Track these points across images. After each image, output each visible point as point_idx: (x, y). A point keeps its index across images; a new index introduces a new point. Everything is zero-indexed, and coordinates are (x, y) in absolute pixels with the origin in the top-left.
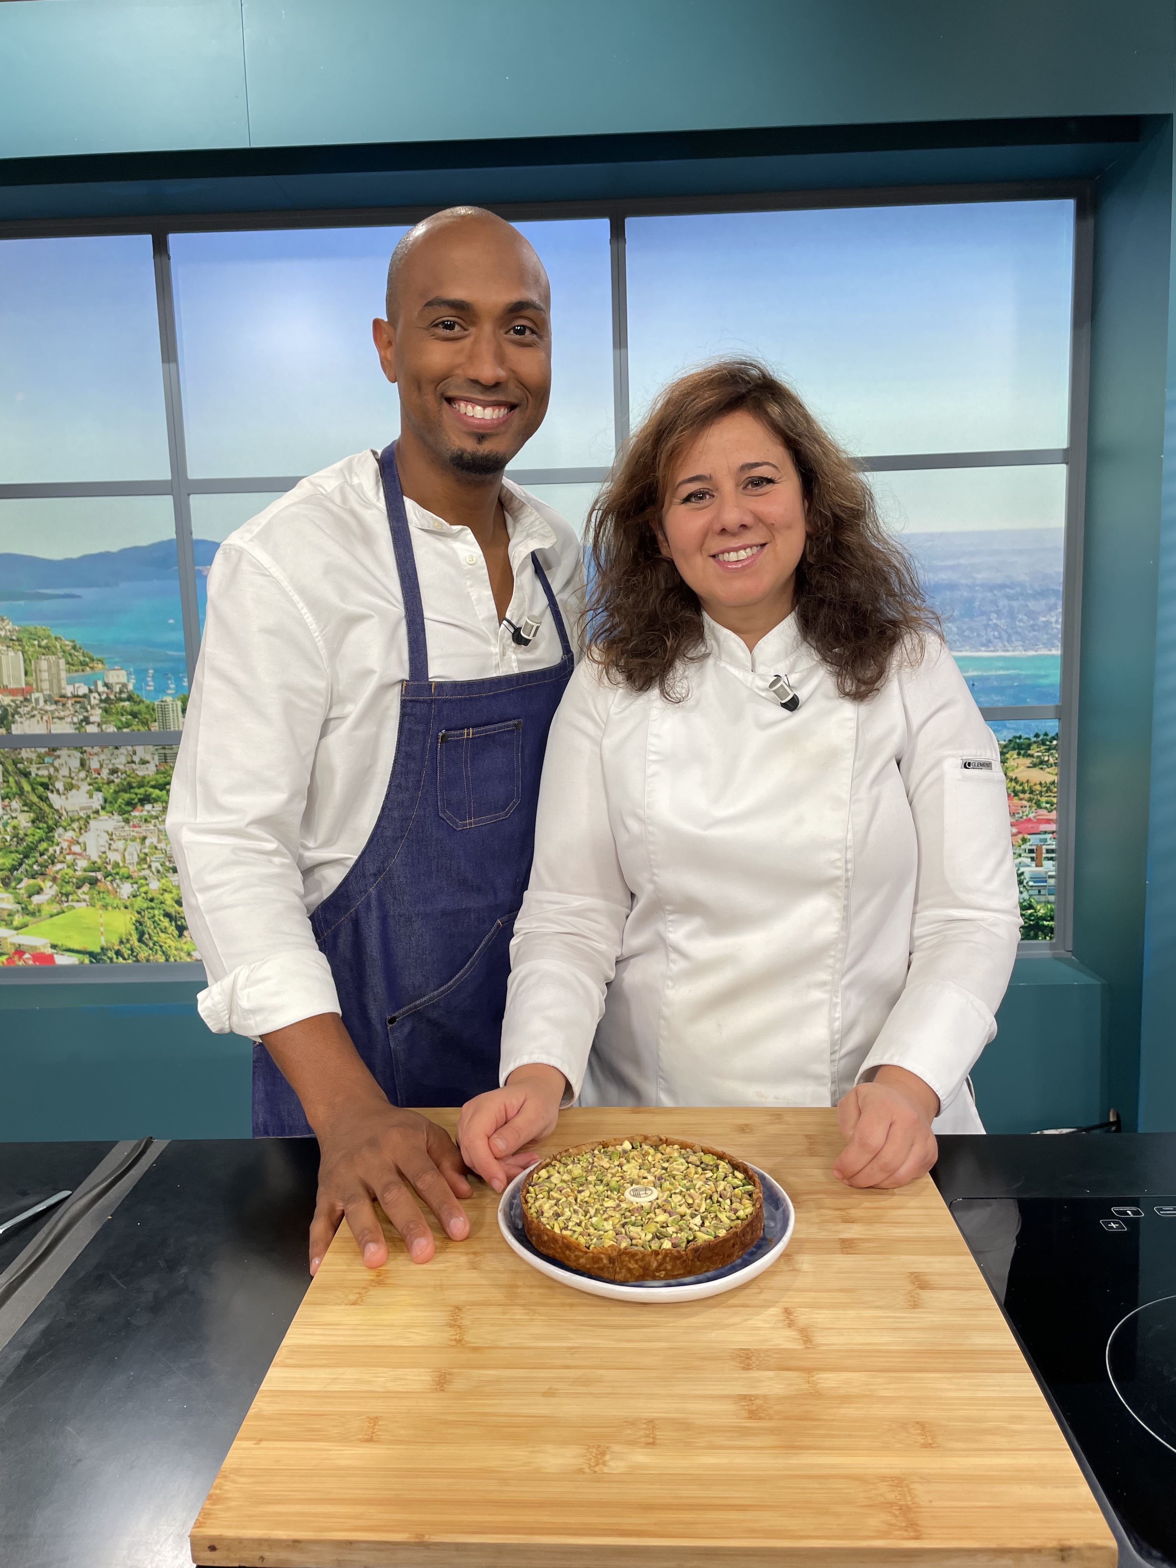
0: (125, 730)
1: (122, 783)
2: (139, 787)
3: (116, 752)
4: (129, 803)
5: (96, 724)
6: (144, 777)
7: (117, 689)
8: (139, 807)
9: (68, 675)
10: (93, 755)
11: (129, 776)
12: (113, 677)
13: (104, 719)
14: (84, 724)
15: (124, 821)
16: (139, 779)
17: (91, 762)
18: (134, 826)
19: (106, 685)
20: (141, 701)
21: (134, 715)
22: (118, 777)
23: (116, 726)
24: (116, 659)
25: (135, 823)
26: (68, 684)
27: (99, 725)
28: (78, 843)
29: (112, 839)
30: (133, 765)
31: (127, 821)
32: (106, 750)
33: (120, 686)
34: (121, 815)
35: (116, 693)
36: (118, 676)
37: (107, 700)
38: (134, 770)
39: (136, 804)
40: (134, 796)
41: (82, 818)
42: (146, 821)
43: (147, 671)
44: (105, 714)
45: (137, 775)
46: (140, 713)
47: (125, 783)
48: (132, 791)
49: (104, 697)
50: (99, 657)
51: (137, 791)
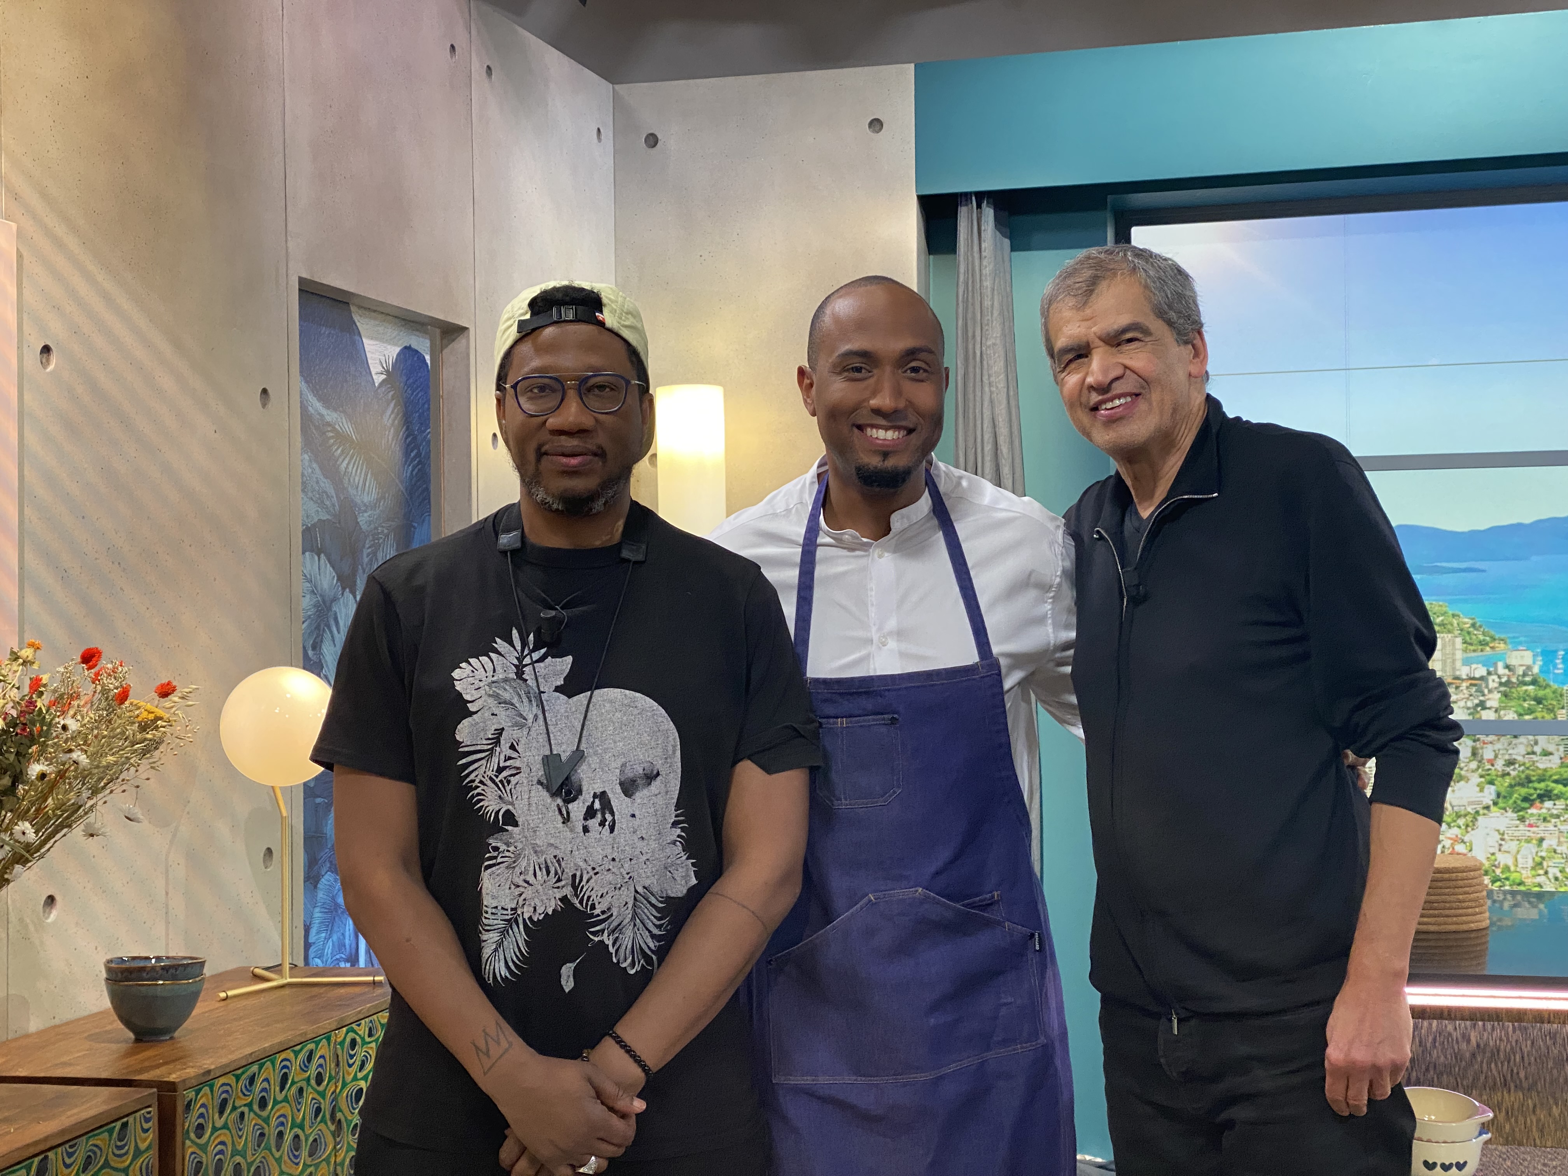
0: (1527, 717)
1: (1519, 776)
2: (1540, 781)
3: (1515, 741)
4: (1525, 799)
5: (1494, 710)
6: (1545, 770)
7: (1520, 671)
8: (1537, 803)
9: (1465, 655)
10: (1487, 743)
11: (1528, 768)
12: (1516, 658)
13: (1502, 705)
14: (1479, 709)
15: (1518, 820)
16: (1540, 772)
17: (1485, 750)
18: (1530, 826)
19: (1507, 667)
20: (1547, 686)
21: (1539, 701)
22: (1514, 769)
23: (1516, 712)
24: (1522, 639)
25: (1532, 822)
26: (1463, 665)
27: (1496, 711)
28: (1463, 841)
29: (1502, 839)
30: (1534, 758)
31: (1522, 819)
32: (1502, 739)
33: (1524, 668)
34: (1516, 812)
35: (1519, 676)
36: (1522, 657)
37: (1508, 683)
38: (1534, 762)
39: (1533, 800)
40: (1532, 791)
41: (1469, 813)
42: (1545, 820)
43: (1556, 651)
44: (1504, 698)
45: (1537, 767)
46: (1545, 698)
47: (1523, 776)
48: (1530, 785)
49: (1504, 680)
50: (1502, 636)
51: (1536, 785)
